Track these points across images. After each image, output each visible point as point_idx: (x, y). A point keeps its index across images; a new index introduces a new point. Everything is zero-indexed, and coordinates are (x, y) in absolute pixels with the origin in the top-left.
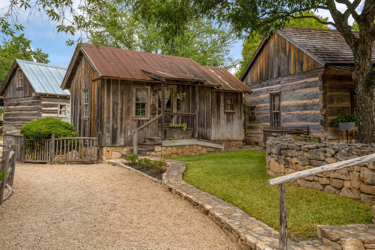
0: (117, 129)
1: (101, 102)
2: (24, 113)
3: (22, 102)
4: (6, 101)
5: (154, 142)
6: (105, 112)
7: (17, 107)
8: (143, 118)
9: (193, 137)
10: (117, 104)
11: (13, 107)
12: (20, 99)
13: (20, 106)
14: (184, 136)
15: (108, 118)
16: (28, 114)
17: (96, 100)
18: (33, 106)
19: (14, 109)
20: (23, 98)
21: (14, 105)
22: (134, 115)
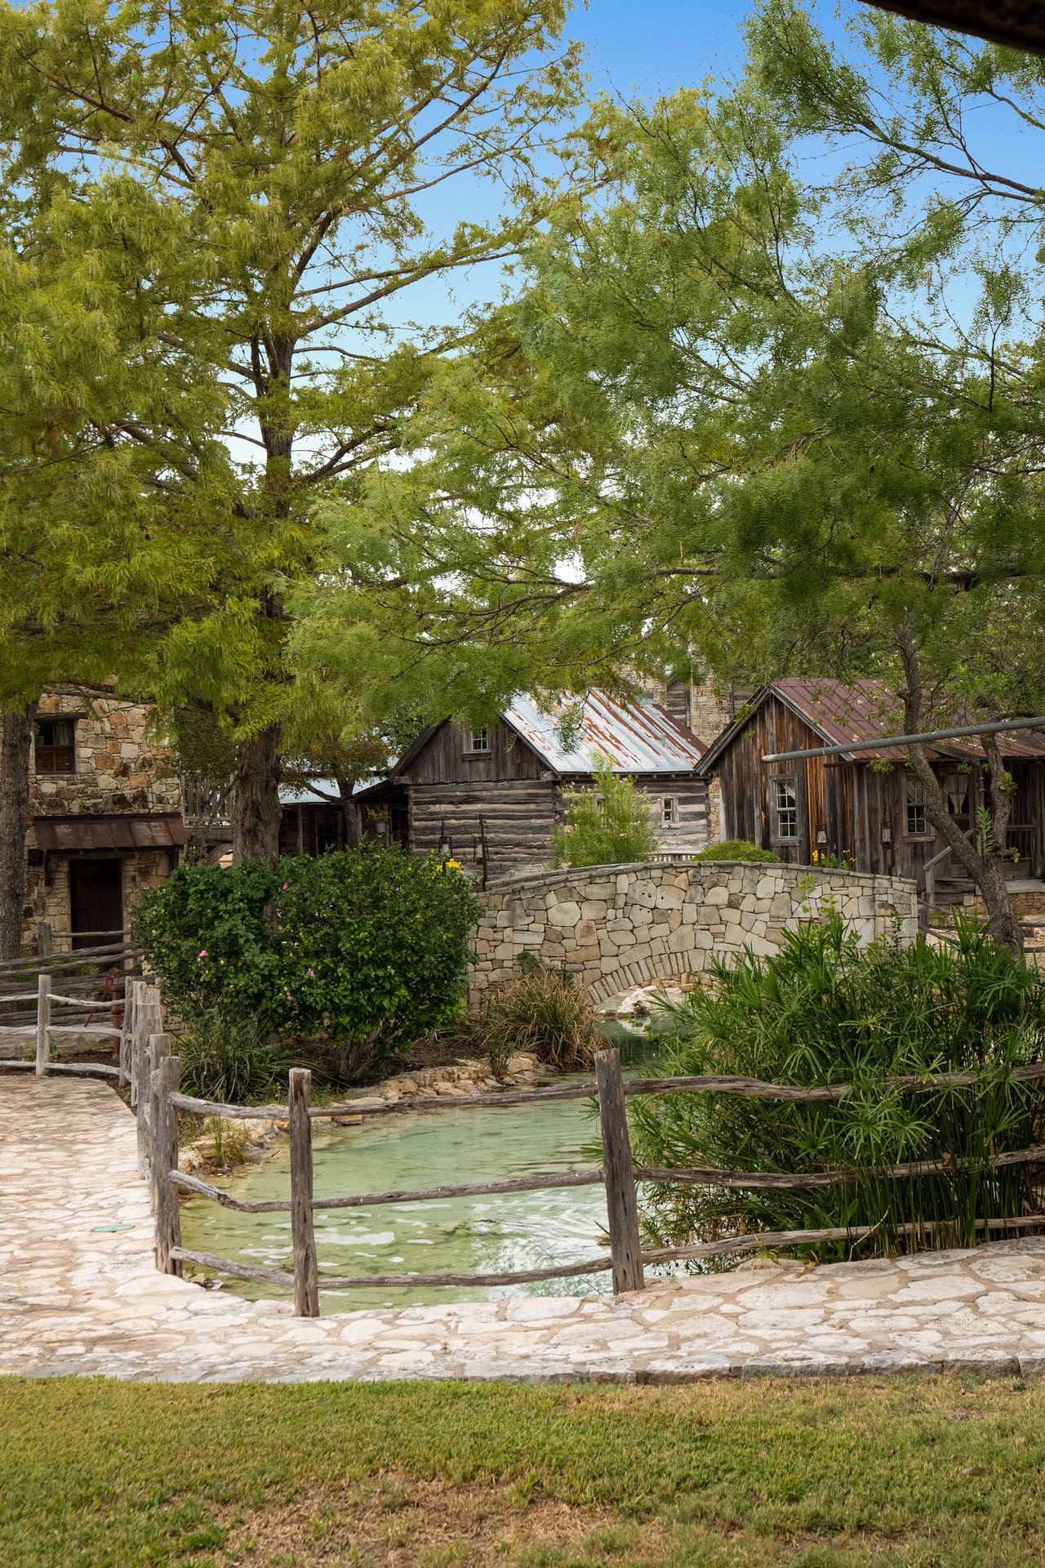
0: (878, 861)
1: (844, 809)
2: (495, 826)
3: (484, 793)
4: (416, 791)
5: (955, 887)
6: (857, 828)
7: (464, 807)
8: (923, 839)
9: (1031, 875)
10: (876, 811)
11: (451, 808)
12: (476, 786)
13: (479, 806)
14: (1014, 873)
15: (862, 840)
16: (513, 826)
17: (824, 802)
18: (532, 807)
19: (454, 812)
20: (491, 784)
21: (452, 803)
22: (906, 833)
